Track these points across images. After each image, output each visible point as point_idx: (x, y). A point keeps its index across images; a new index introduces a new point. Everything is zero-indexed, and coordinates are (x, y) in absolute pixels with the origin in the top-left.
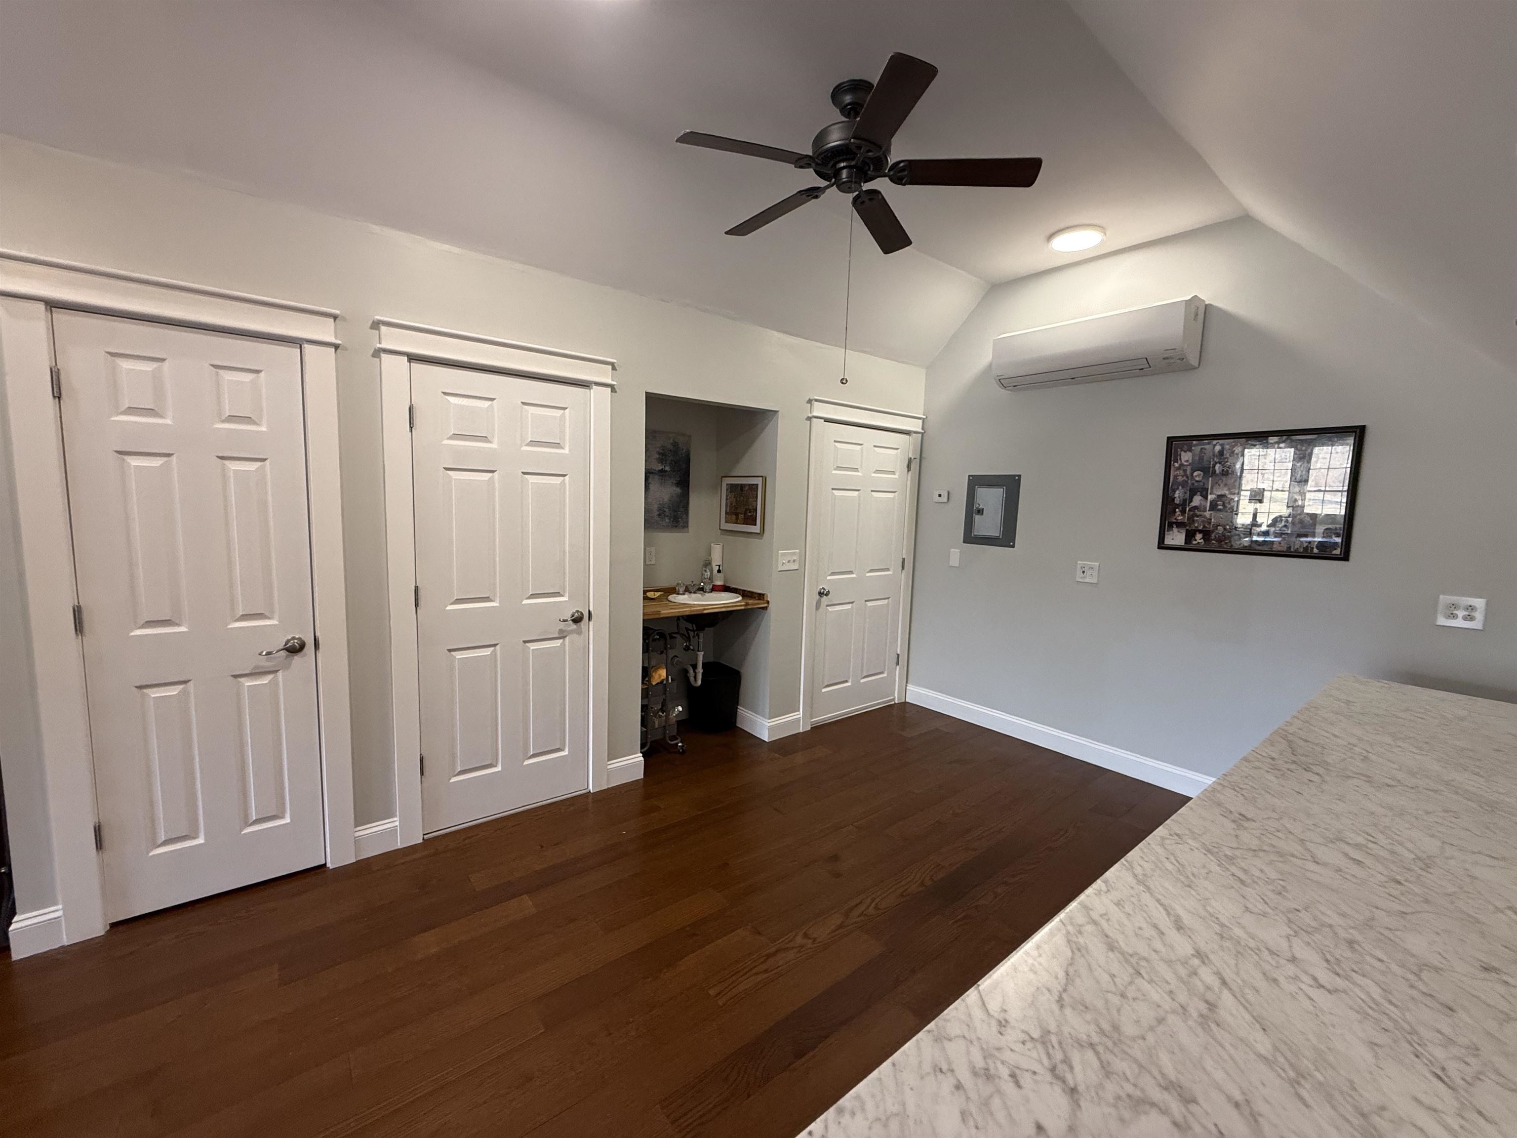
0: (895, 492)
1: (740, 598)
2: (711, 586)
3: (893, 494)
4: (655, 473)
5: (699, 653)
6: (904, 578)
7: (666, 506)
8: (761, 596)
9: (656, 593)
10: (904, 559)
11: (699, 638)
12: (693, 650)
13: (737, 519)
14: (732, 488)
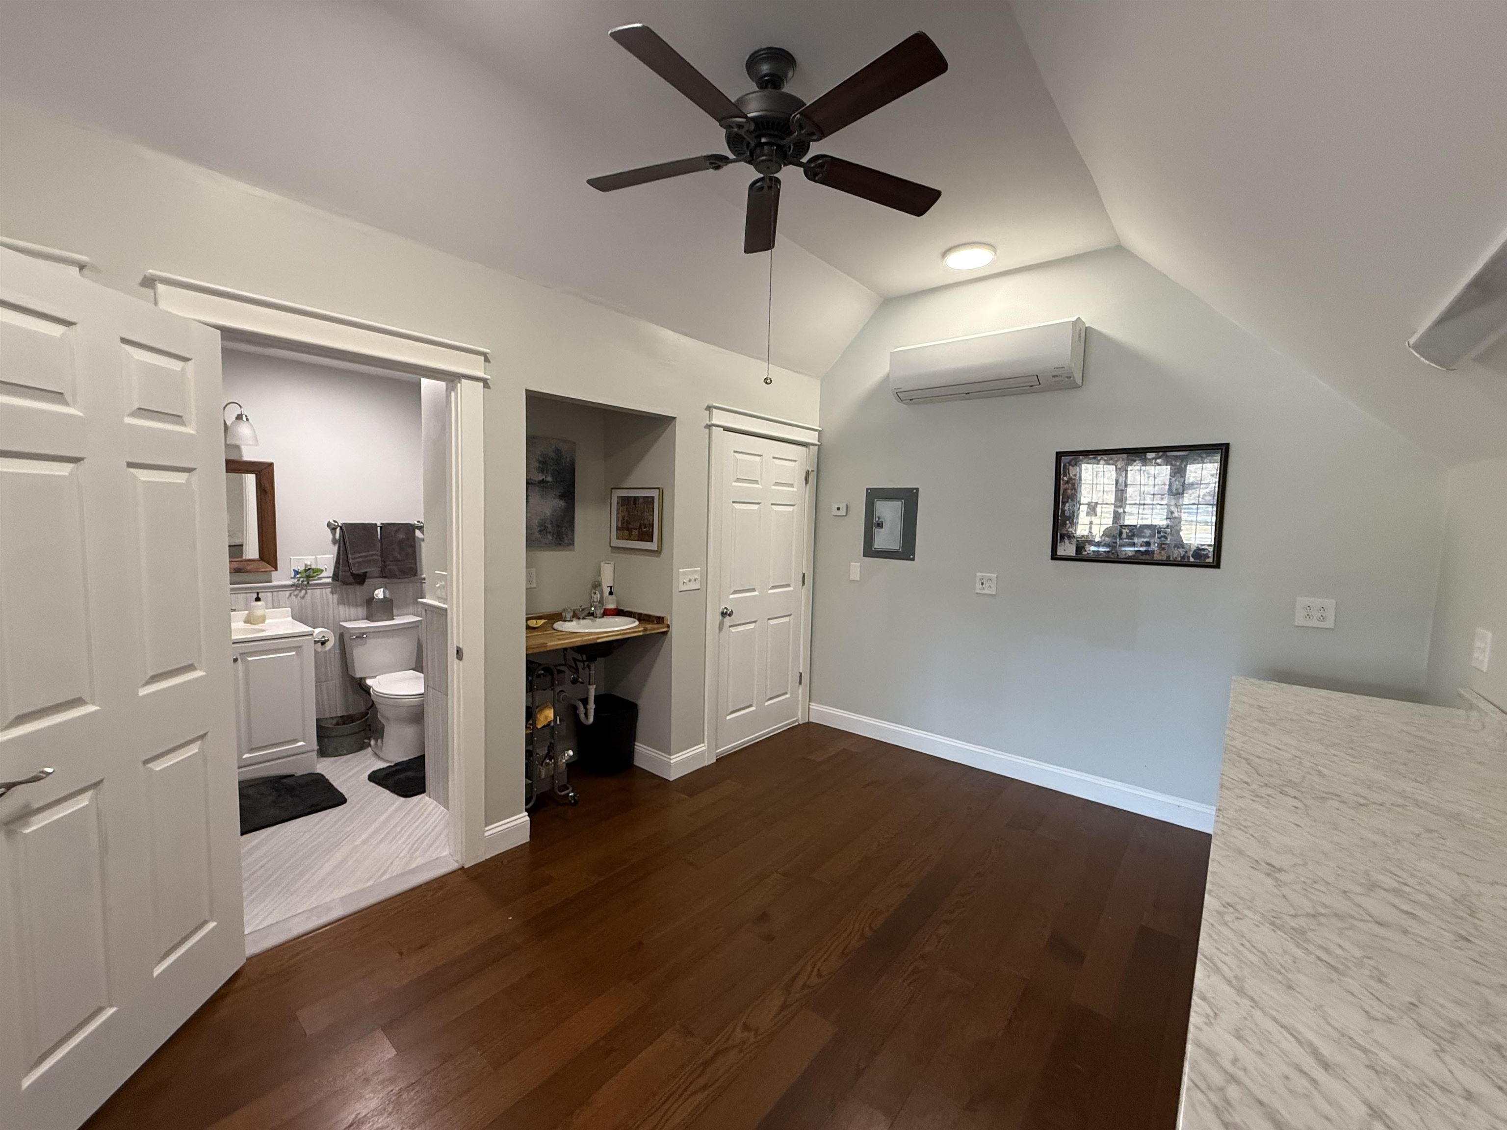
0: (793, 505)
1: (637, 623)
2: (603, 610)
3: (792, 507)
4: (535, 484)
5: (591, 687)
6: (805, 593)
7: (548, 521)
8: (660, 620)
9: (538, 621)
10: (804, 574)
11: (590, 670)
12: (582, 683)
13: (630, 535)
14: (625, 501)
